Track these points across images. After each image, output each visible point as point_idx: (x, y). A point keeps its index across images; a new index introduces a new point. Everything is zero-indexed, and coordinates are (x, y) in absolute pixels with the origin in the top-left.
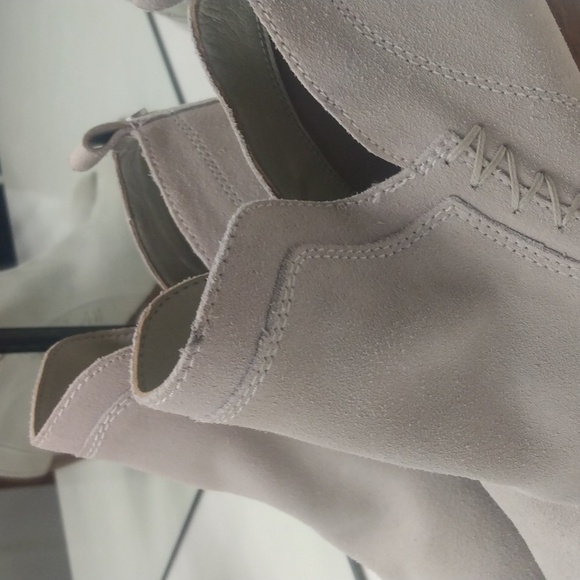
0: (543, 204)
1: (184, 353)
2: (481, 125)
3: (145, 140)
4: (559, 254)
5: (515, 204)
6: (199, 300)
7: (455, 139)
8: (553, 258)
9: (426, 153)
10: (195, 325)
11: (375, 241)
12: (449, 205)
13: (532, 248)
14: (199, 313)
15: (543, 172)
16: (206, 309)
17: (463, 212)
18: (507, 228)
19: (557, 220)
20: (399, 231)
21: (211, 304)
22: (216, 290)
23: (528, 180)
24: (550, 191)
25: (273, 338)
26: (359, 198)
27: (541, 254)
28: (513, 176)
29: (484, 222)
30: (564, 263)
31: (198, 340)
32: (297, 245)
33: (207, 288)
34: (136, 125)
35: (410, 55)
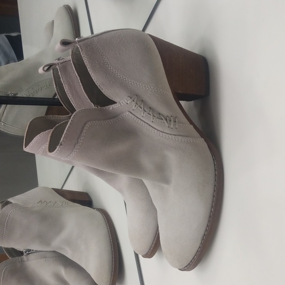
0: (149, 116)
1: (58, 147)
2: (136, 95)
3: (60, 69)
4: (152, 127)
5: (142, 115)
6: (62, 136)
7: (129, 98)
8: (151, 128)
9: (122, 101)
10: (61, 141)
11: (109, 119)
12: (128, 113)
13: (146, 125)
14: (62, 139)
15: (150, 108)
16: (63, 138)
17: (131, 115)
18: (141, 120)
19: (152, 120)
20: (115, 117)
21: (65, 137)
22: (66, 134)
23: (146, 110)
24: (151, 113)
25: (79, 144)
26: (107, 107)
27: (148, 127)
28: (142, 109)
29: (136, 118)
30: (153, 129)
31: (61, 145)
32: (88, 121)
33: (64, 133)
34: (58, 64)
35: (121, 76)
